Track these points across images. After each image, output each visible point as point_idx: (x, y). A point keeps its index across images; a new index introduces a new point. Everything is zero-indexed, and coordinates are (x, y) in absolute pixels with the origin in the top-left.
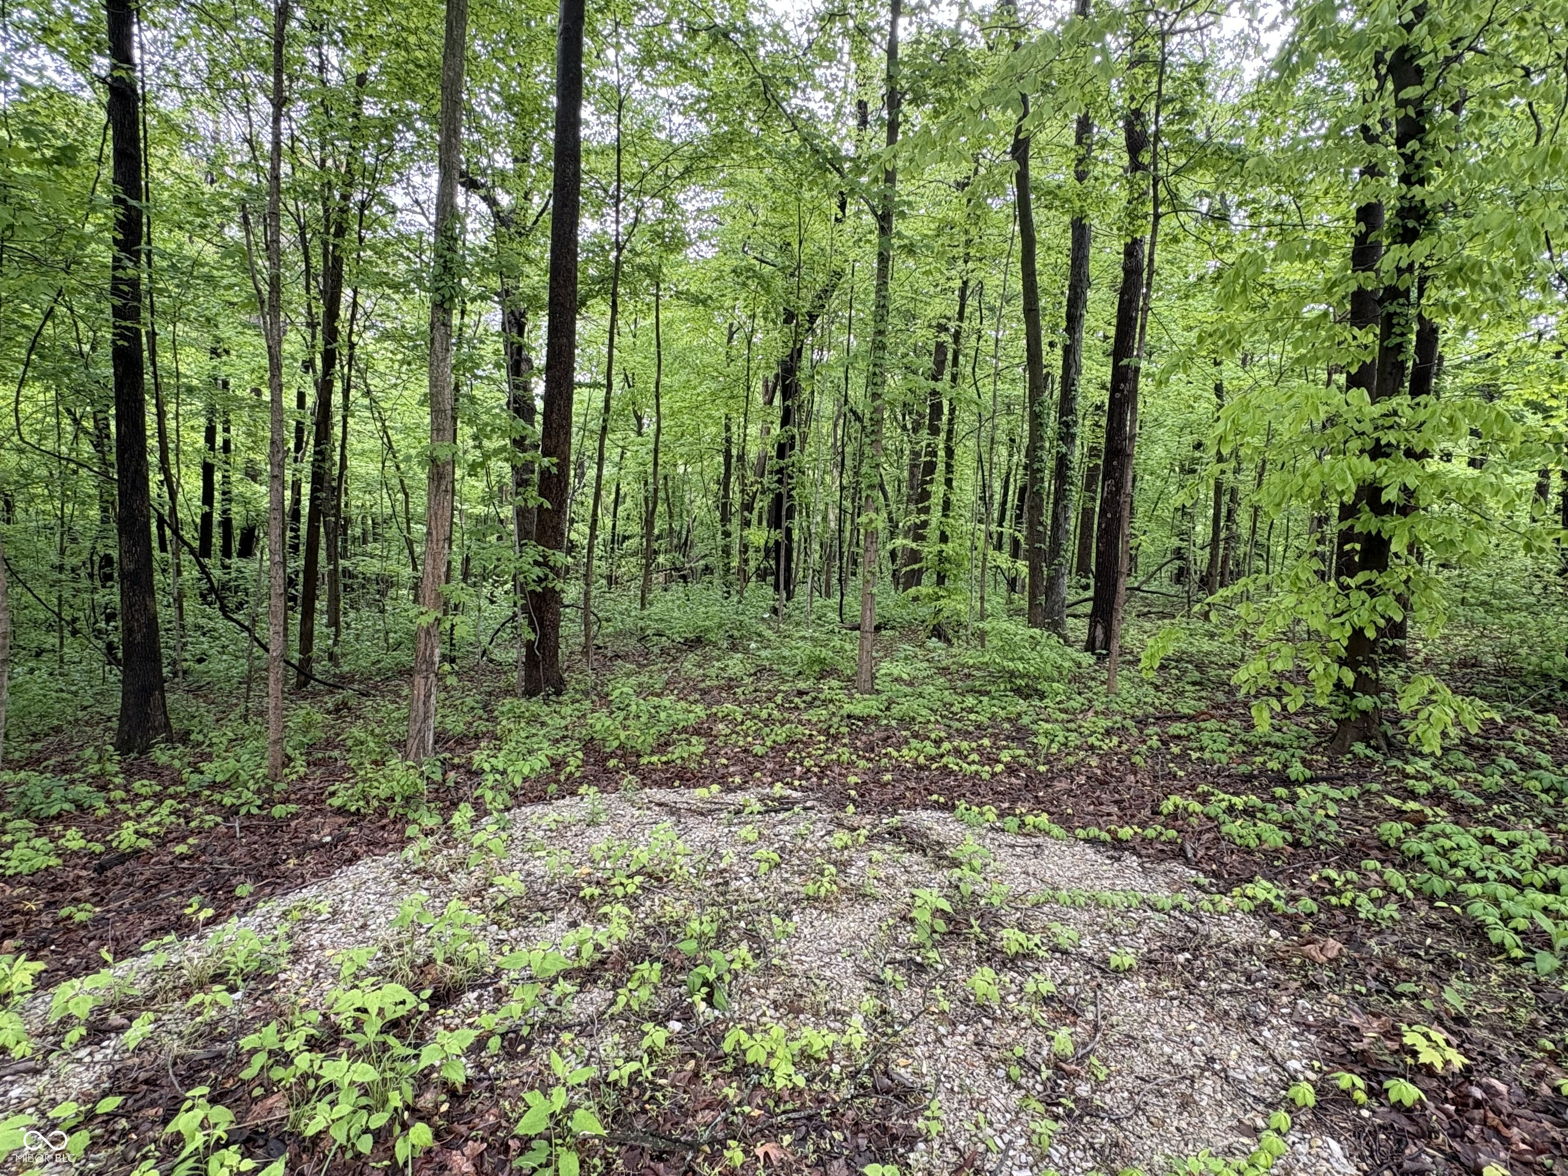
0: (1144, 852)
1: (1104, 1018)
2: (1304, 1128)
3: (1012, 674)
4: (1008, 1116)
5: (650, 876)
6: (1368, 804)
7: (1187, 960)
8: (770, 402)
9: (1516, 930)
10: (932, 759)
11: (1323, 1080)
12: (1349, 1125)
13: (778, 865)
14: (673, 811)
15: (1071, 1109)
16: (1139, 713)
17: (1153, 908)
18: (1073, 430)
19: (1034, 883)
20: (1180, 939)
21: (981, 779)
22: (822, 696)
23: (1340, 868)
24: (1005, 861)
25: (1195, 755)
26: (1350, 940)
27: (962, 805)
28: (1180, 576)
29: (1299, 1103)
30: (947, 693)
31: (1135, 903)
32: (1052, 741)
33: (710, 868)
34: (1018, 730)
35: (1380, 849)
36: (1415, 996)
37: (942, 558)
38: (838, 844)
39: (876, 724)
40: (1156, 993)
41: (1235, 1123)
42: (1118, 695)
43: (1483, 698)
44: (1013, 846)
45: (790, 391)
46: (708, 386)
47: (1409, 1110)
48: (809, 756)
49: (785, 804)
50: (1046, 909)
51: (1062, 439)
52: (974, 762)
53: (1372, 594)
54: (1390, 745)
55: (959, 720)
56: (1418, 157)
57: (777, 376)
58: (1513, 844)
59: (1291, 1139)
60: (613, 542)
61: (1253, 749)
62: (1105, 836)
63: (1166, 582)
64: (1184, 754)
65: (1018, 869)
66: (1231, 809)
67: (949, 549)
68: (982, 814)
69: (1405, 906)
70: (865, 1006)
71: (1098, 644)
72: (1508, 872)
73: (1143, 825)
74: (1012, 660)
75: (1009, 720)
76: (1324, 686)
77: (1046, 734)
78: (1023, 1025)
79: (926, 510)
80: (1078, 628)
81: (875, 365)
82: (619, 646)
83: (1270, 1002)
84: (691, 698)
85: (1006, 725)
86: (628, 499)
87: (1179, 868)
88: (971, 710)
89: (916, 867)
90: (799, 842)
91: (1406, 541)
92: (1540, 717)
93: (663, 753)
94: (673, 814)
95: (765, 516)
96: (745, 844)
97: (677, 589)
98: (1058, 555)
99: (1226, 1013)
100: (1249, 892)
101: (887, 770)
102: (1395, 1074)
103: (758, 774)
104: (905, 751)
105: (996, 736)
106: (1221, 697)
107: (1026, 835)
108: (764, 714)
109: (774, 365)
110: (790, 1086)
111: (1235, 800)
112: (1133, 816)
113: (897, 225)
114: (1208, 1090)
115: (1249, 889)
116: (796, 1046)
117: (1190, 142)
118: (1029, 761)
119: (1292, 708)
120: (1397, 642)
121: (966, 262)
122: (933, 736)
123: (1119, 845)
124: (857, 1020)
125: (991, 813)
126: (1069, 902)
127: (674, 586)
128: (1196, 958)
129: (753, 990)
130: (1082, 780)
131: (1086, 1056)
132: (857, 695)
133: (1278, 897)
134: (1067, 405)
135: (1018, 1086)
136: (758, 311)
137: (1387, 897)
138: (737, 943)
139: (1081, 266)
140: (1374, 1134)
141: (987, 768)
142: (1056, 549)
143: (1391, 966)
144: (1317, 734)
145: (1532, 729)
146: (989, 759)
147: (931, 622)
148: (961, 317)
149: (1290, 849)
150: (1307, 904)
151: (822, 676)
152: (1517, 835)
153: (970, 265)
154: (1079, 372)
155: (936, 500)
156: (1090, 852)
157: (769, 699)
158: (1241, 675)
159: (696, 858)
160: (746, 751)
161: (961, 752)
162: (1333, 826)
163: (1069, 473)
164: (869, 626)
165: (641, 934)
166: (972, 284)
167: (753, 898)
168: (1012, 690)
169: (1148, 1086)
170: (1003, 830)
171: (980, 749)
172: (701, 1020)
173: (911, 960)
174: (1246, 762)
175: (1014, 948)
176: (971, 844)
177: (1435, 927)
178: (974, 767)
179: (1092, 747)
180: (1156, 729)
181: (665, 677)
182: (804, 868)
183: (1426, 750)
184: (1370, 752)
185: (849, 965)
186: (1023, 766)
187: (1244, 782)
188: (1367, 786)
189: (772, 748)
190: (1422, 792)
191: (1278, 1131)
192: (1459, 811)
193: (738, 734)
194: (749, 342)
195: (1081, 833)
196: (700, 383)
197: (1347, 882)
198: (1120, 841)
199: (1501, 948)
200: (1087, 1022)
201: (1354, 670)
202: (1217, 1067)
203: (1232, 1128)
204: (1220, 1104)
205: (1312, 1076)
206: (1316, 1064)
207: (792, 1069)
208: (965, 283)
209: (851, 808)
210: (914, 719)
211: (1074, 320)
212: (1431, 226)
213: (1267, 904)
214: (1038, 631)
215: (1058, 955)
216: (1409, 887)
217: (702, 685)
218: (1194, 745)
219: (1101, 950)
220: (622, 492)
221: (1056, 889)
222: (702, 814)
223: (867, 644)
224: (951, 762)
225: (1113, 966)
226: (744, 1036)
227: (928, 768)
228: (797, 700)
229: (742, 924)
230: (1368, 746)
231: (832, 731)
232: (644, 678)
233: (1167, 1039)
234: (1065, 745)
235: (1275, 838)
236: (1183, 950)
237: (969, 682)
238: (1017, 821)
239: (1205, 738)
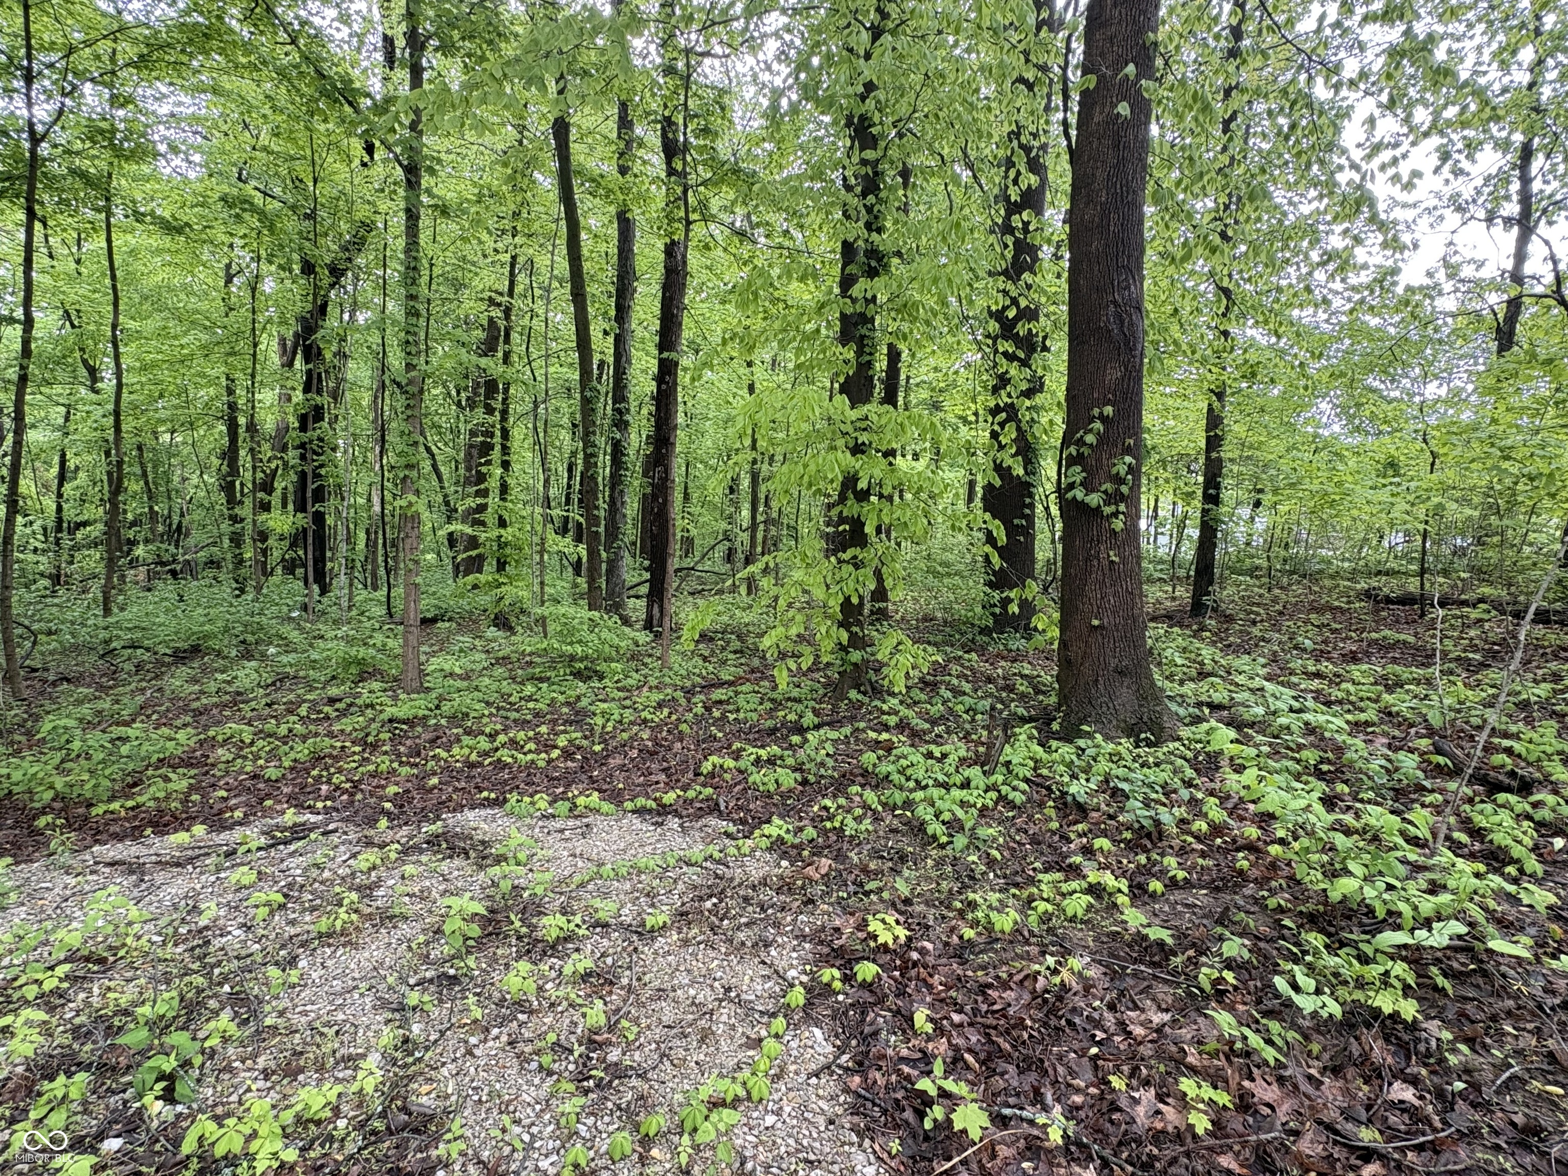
0: (684, 813)
1: (639, 979)
2: (797, 1026)
3: (572, 658)
4: (538, 1107)
5: (87, 959)
6: (857, 740)
7: (715, 905)
8: (290, 364)
9: (944, 823)
10: (486, 754)
11: (812, 980)
12: (829, 1012)
13: (282, 907)
14: (133, 868)
15: (602, 1079)
16: (688, 684)
17: (689, 864)
18: (627, 417)
19: (580, 864)
20: (709, 887)
21: (537, 768)
22: (359, 702)
23: (835, 796)
24: (554, 847)
25: (731, 717)
26: (840, 857)
27: (513, 798)
28: (729, 557)
29: (793, 1006)
30: (505, 683)
31: (672, 862)
32: (608, 720)
33: (183, 930)
34: (577, 713)
35: (862, 775)
36: (880, 890)
37: (502, 545)
38: (364, 866)
39: (425, 726)
40: (686, 943)
41: (744, 1040)
42: (671, 669)
43: (935, 644)
44: (562, 831)
45: (312, 354)
46: (193, 339)
47: (871, 985)
48: (340, 771)
49: (299, 832)
50: (590, 887)
51: (616, 425)
52: (530, 751)
53: (857, 567)
54: (873, 689)
55: (517, 711)
56: (876, 209)
57: (296, 335)
58: (944, 756)
59: (787, 1038)
60: (59, 529)
61: (777, 704)
62: (651, 804)
63: (719, 562)
64: (724, 717)
65: (566, 853)
66: (758, 762)
67: (508, 534)
68: (533, 803)
69: (877, 819)
70: (384, 1041)
71: (655, 622)
72: (941, 778)
73: (685, 789)
74: (571, 644)
75: (568, 704)
76: (827, 645)
77: (603, 713)
78: (560, 1009)
79: (484, 493)
80: (637, 607)
81: (408, 332)
82: (71, 666)
83: (777, 925)
84: (178, 722)
85: (565, 710)
86: (82, 475)
87: (713, 821)
88: (530, 699)
89: (456, 873)
90: (315, 873)
91: (875, 523)
92: (966, 656)
93: (128, 797)
94: (132, 872)
95: (291, 498)
96: (238, 890)
97: (167, 589)
98: (616, 538)
99: (743, 944)
100: (766, 832)
101: (434, 774)
102: (863, 958)
103: (268, 803)
104: (456, 750)
105: (554, 722)
106: (756, 662)
107: (576, 817)
108: (283, 730)
109: (292, 321)
110: (276, 1165)
111: (762, 752)
112: (678, 781)
113: (426, 181)
114: (724, 1018)
115: (767, 829)
116: (288, 1117)
117: (713, 159)
118: (585, 743)
119: (804, 667)
120: (882, 605)
121: (514, 236)
122: (488, 730)
123: (664, 810)
124: (373, 1061)
125: (542, 802)
126: (612, 874)
127: (160, 584)
128: (721, 901)
129: (237, 1064)
130: (634, 753)
131: (617, 1022)
132: (402, 696)
133: (788, 831)
134: (620, 392)
135: (550, 1073)
136: (263, 253)
137: (865, 814)
138: (216, 1013)
139: (627, 258)
140: (845, 1013)
141: (543, 755)
142: (613, 531)
143: (865, 870)
144: (825, 686)
145: (962, 666)
146: (546, 746)
147: (493, 610)
148: (511, 293)
149: (800, 788)
150: (810, 832)
151: (362, 678)
152: (947, 748)
153: (518, 240)
154: (629, 362)
155: (493, 484)
156: (636, 822)
157: (290, 712)
158: (767, 642)
159: (162, 922)
160: (255, 777)
161: (517, 743)
162: (830, 762)
163: (624, 459)
164: (413, 618)
165: (66, 1040)
166: (521, 260)
167: (244, 953)
168: (571, 674)
169: (675, 1031)
170: (554, 816)
171: (536, 739)
172: (155, 1124)
173: (444, 974)
174: (772, 718)
175: (555, 932)
176: (517, 837)
177: (894, 831)
178: (529, 757)
179: (645, 721)
180: (702, 697)
181: (140, 699)
182: (318, 902)
183: (896, 690)
184: (860, 697)
185: (367, 1000)
186: (579, 748)
187: (769, 735)
188: (856, 725)
189: (292, 769)
190: (892, 724)
191: (777, 1036)
192: (916, 736)
193: (245, 758)
194: (254, 290)
195: (629, 805)
196: (185, 333)
197: (839, 807)
198: (664, 806)
199: (934, 837)
200: (622, 988)
201: (848, 631)
202: (733, 994)
203: (741, 1046)
204: (733, 1027)
205: (804, 979)
206: (808, 967)
207: (279, 1145)
208: (514, 258)
209: (383, 823)
210: (467, 715)
211: (622, 312)
212: (886, 267)
213: (780, 840)
214: (596, 614)
215: (598, 930)
216: (880, 802)
217: (195, 705)
218: (731, 707)
219: (639, 914)
220: (71, 465)
221: (601, 865)
222: (178, 865)
223: (413, 640)
224: (505, 755)
225: (648, 927)
226: (211, 1126)
227: (480, 764)
228: (327, 709)
229: (227, 988)
230: (859, 692)
231: (370, 739)
232: (105, 704)
233: (693, 982)
234: (620, 722)
235: (788, 779)
236: (711, 896)
237: (530, 670)
238: (568, 805)
239: (741, 701)
